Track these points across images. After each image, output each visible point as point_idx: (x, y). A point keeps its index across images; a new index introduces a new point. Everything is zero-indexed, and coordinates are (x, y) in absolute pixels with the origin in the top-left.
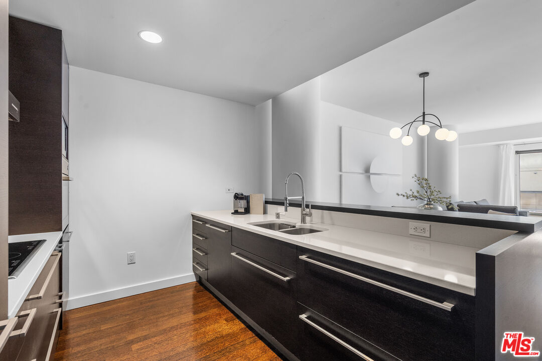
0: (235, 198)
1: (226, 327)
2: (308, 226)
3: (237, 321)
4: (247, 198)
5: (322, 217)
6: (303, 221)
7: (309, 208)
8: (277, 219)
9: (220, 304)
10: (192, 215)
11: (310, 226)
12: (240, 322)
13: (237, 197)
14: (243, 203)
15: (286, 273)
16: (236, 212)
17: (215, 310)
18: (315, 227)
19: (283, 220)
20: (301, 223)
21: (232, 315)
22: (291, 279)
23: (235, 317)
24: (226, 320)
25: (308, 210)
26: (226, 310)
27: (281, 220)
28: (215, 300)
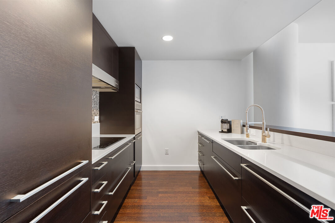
0: (221, 122)
1: (208, 201)
2: (266, 145)
3: (216, 200)
4: (229, 123)
5: (282, 139)
6: (264, 140)
7: (267, 131)
8: (247, 138)
9: (209, 187)
10: (198, 132)
11: (268, 145)
12: (217, 201)
13: (223, 122)
14: (226, 126)
15: (237, 175)
16: (222, 132)
17: (205, 190)
18: (271, 146)
19: (251, 139)
20: (262, 142)
21: (214, 195)
22: (239, 179)
23: (215, 197)
24: (209, 197)
25: (267, 132)
26: (211, 191)
27: (250, 138)
28: (207, 184)
